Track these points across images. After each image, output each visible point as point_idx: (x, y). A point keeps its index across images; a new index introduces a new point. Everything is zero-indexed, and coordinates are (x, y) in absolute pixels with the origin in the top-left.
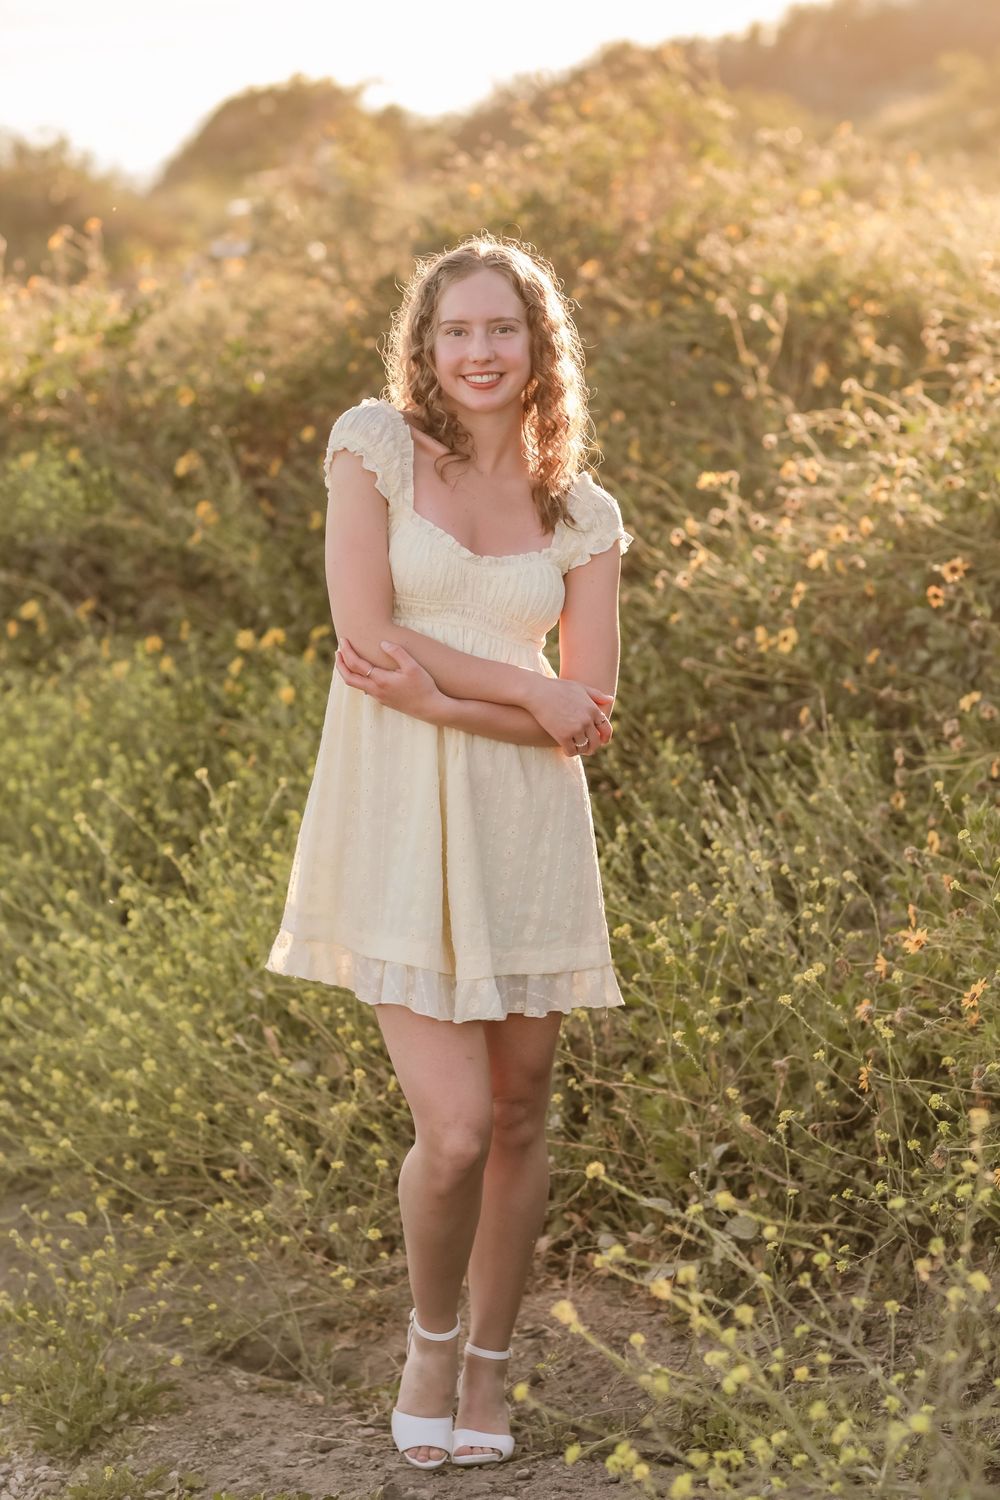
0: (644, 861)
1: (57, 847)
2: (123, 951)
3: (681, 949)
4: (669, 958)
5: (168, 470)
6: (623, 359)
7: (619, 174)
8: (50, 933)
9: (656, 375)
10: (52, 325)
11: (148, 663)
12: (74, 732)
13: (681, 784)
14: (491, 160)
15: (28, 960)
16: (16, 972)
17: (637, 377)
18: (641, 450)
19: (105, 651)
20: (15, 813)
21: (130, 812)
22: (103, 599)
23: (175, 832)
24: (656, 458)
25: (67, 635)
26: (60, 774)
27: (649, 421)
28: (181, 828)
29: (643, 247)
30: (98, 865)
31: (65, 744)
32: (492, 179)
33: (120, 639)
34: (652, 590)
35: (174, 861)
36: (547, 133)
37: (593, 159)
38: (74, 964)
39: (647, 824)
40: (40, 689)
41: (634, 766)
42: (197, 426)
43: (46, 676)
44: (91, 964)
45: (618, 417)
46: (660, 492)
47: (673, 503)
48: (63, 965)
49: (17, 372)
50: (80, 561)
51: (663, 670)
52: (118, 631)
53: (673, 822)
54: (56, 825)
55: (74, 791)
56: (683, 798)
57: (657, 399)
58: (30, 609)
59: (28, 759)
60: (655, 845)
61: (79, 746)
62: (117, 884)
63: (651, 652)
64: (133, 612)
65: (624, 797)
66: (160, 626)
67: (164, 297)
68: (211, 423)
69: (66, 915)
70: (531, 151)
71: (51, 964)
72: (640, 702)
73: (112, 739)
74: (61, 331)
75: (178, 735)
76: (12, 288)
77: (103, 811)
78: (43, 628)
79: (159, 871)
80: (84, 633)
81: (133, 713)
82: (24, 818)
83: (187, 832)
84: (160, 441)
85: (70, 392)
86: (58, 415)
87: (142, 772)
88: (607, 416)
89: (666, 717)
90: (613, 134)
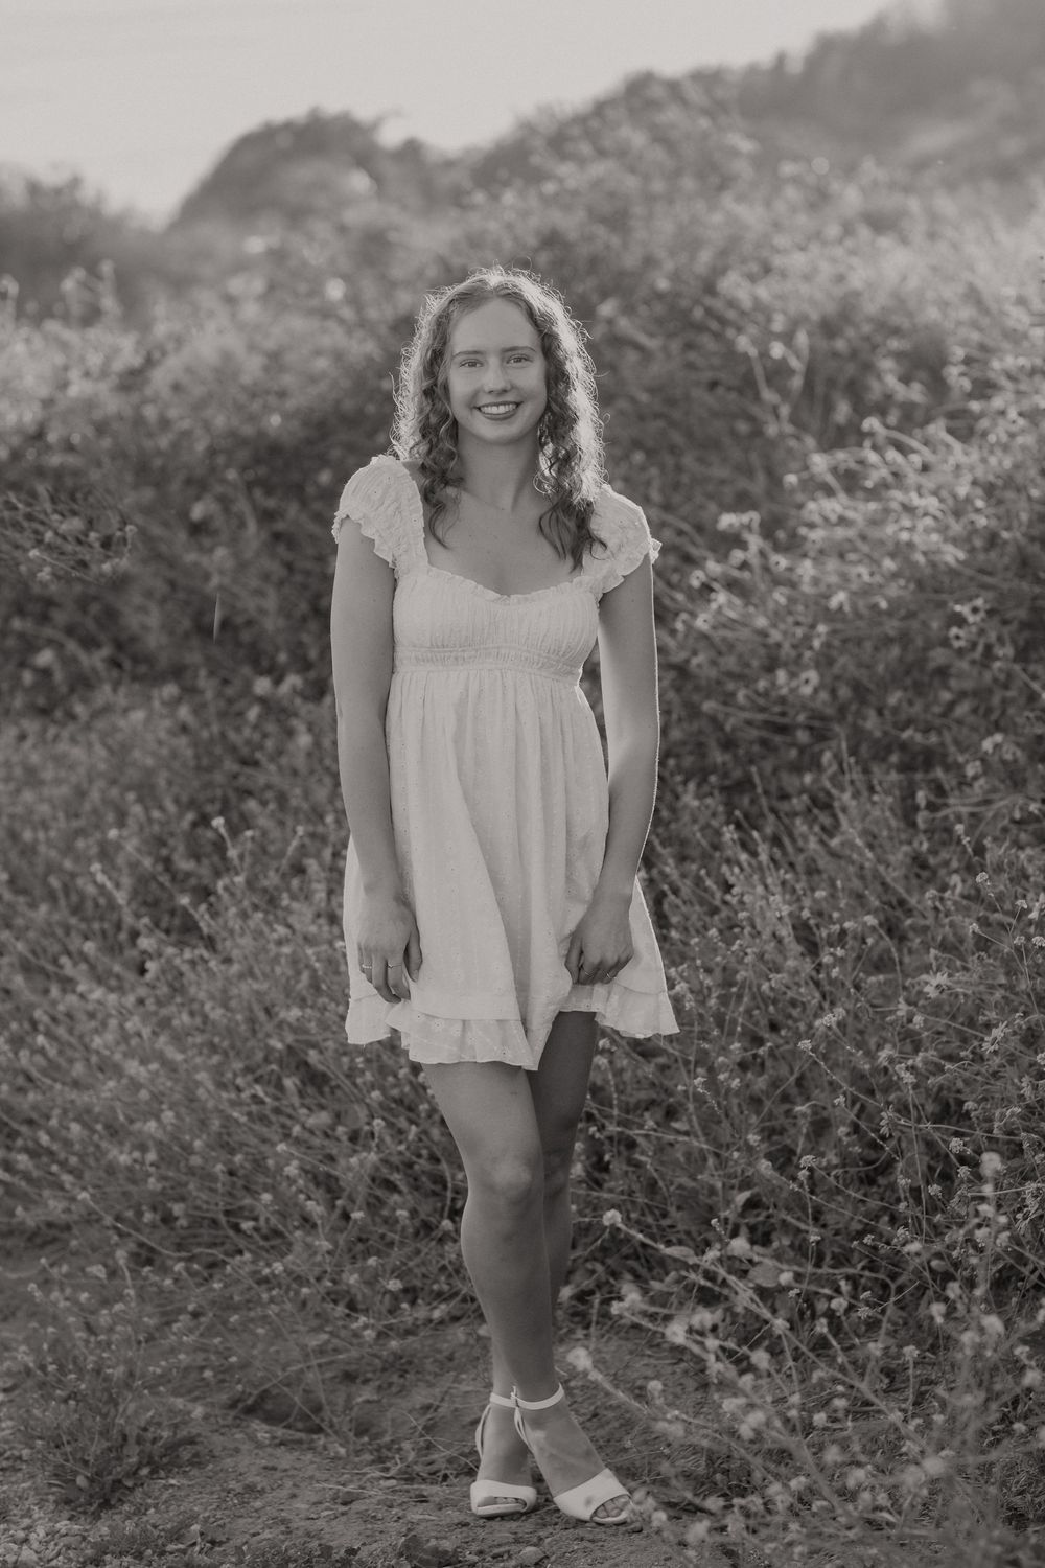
0: (666, 907)
1: (74, 898)
2: (141, 1002)
3: (702, 995)
4: (689, 1004)
5: (184, 514)
6: (644, 398)
7: (638, 210)
8: (67, 984)
9: (677, 415)
10: (66, 368)
11: (165, 711)
12: (91, 781)
13: (702, 829)
14: (509, 197)
15: (46, 1012)
16: (34, 1024)
17: (657, 416)
18: (662, 491)
19: (121, 699)
20: (31, 864)
21: (147, 862)
22: (118, 646)
23: (193, 881)
24: (677, 499)
25: (83, 683)
26: (76, 824)
27: (669, 461)
28: (200, 878)
29: (663, 284)
30: (115, 916)
31: (81, 793)
32: (510, 216)
33: (136, 686)
34: (674, 632)
35: (192, 911)
36: (566, 169)
37: (612, 195)
38: (92, 1015)
39: (667, 869)
40: (56, 738)
42: (213, 470)
43: (63, 725)
44: (109, 1016)
45: (638, 457)
46: (680, 533)
47: (694, 543)
48: (82, 1017)
49: (30, 416)
50: (95, 608)
51: (683, 713)
52: (135, 678)
53: (694, 867)
54: (73, 876)
55: (91, 841)
56: (704, 843)
57: (677, 438)
58: (45, 657)
59: (44, 809)
60: (676, 891)
62: (134, 935)
66: (177, 673)
67: (179, 341)
68: (227, 466)
69: (83, 967)
70: (550, 188)
71: (69, 1015)
73: (129, 788)
74: (74, 375)
75: (196, 784)
76: (25, 331)
77: (120, 860)
78: (59, 676)
79: (177, 922)
80: (101, 681)
81: (150, 762)
82: (40, 869)
83: (205, 881)
84: (175, 487)
85: (84, 437)
86: (72, 460)
87: (160, 822)
88: (626, 456)
89: (688, 761)
90: (633, 170)
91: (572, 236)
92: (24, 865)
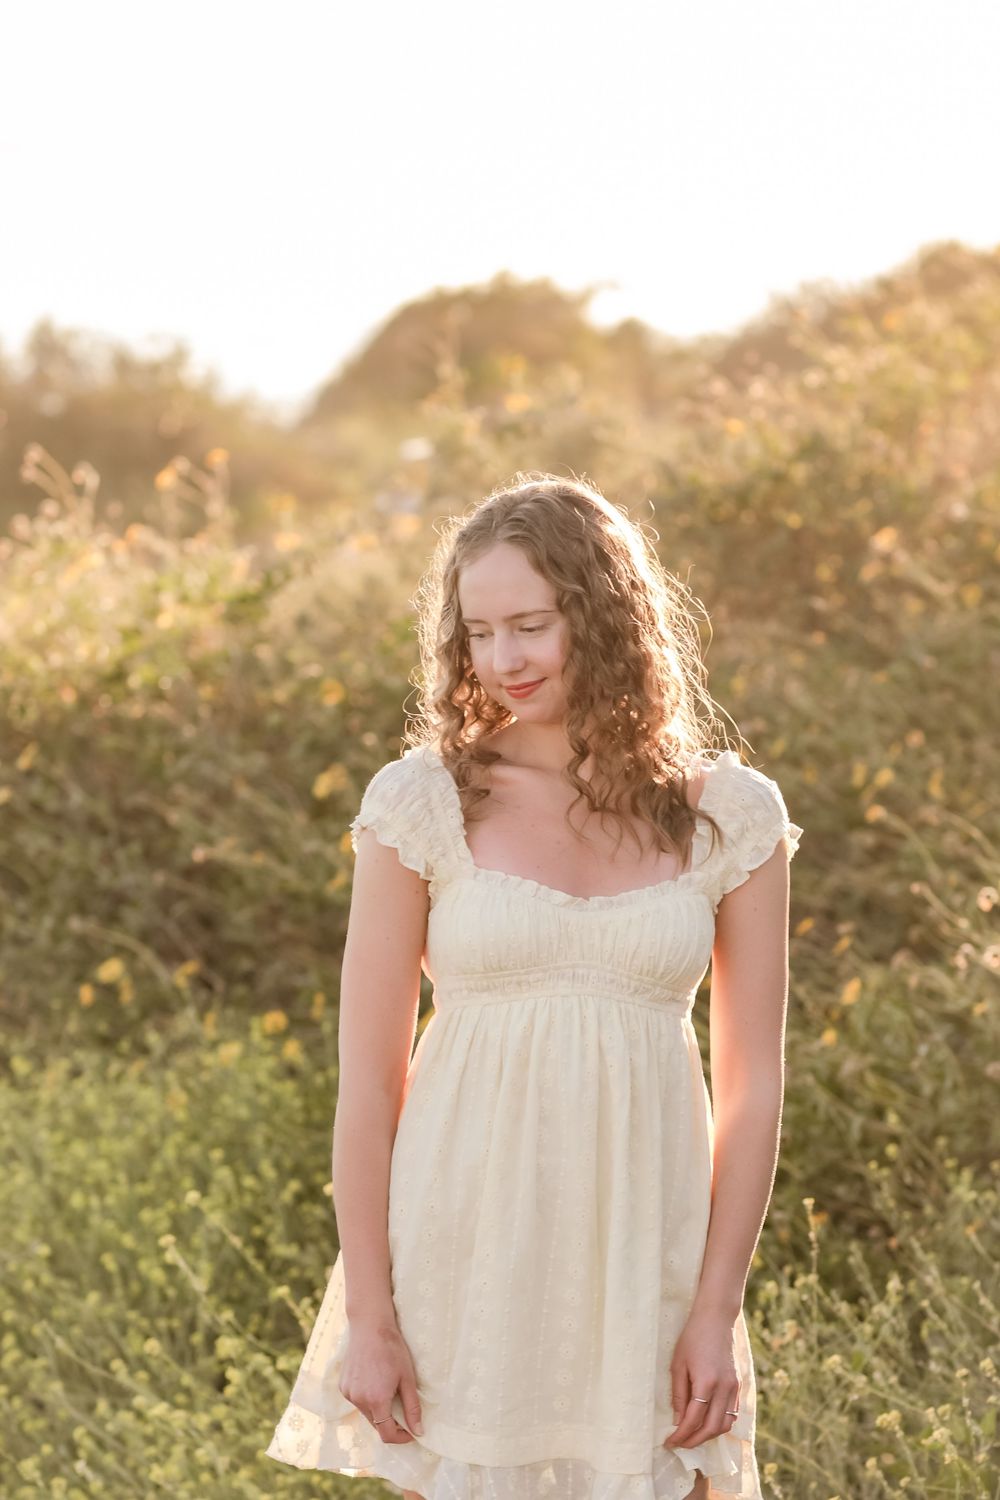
0: (924, 1332)
1: (135, 1287)
2: (217, 1427)
3: (967, 1448)
4: (950, 1456)
5: (304, 790)
6: (928, 662)
7: (931, 413)
8: (120, 1396)
9: (970, 685)
10: (157, 590)
11: (267, 1045)
12: (164, 1134)
13: (980, 1232)
14: (758, 388)
15: (90, 1434)
16: (73, 1449)
17: (943, 686)
18: (945, 785)
19: (209, 1030)
20: (80, 1240)
21: (236, 1241)
22: (210, 960)
23: (294, 1272)
24: (965, 797)
25: (160, 1007)
26: (142, 1189)
27: (958, 747)
28: (303, 1268)
29: (960, 511)
30: (188, 1312)
31: (151, 1151)
32: (759, 414)
33: (230, 1013)
34: (952, 971)
35: (291, 1304)
36: (835, 355)
37: (896, 392)
38: (150, 1440)
39: (929, 1280)
40: (119, 1078)
41: (917, 1207)
42: (347, 733)
43: (127, 1059)
44: (173, 1441)
45: (916, 739)
46: (969, 840)
47: (985, 855)
48: (134, 1441)
49: (109, 653)
50: (180, 909)
51: (960, 1078)
52: (227, 1001)
53: (965, 1281)
54: (134, 1257)
55: (161, 1213)
56: (981, 1249)
57: (969, 717)
58: (111, 970)
59: (100, 1167)
60: (941, 1312)
61: (169, 1152)
62: (212, 1338)
63: (944, 1053)
64: (249, 978)
65: (901, 1248)
66: (285, 998)
67: (308, 559)
68: (364, 730)
69: (142, 1375)
70: (813, 378)
71: (119, 1438)
72: (928, 1121)
73: (212, 1146)
74: (167, 599)
75: (304, 1144)
76: (105, 538)
77: (197, 1240)
78: (127, 996)
79: (269, 1325)
80: (183, 1004)
81: (243, 1112)
82: (91, 1247)
83: (310, 1274)
84: (296, 752)
85: (177, 682)
86: (162, 711)
87: (252, 1192)
88: (900, 738)
89: (964, 1143)
90: (925, 358)
91: (841, 443)
92: (70, 1239)
